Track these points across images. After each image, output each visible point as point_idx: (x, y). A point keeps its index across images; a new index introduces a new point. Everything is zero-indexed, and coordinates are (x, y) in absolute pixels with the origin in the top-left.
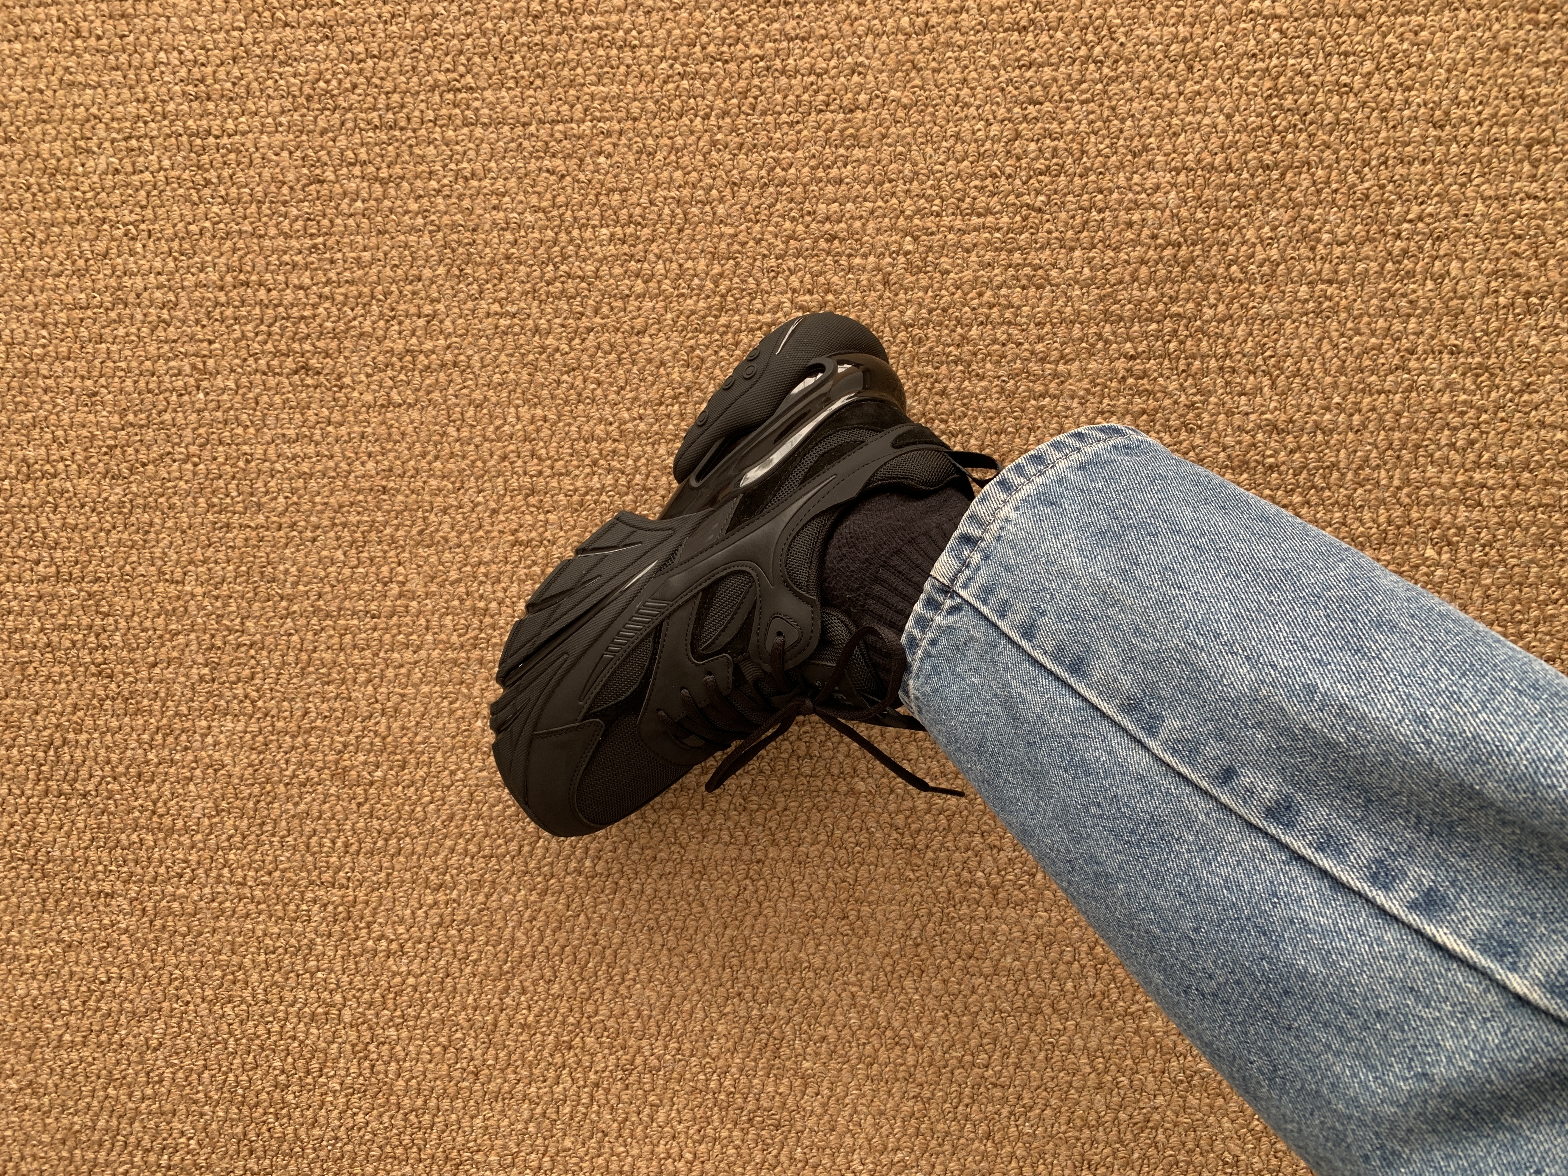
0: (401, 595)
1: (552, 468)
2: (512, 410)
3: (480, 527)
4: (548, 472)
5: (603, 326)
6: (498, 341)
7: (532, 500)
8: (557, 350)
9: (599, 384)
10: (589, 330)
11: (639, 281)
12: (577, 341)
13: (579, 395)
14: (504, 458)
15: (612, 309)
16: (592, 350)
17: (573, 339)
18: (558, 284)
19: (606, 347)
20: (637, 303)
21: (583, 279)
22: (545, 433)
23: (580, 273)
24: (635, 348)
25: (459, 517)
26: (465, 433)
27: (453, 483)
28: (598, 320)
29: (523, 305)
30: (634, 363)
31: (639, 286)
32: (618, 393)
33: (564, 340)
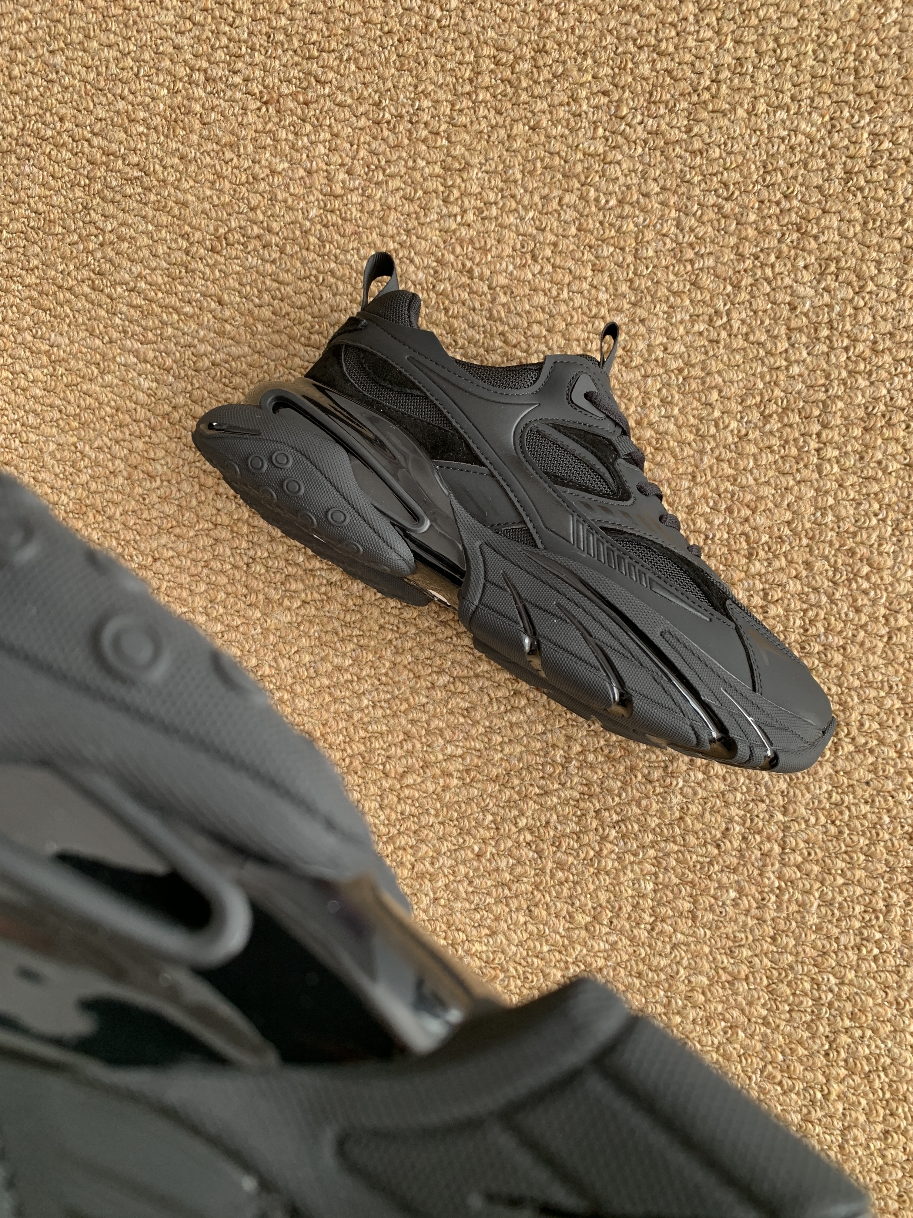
0: (268, 600)
1: (391, 790)
2: (460, 751)
3: (335, 700)
4: (386, 785)
5: (543, 870)
6: (539, 745)
7: (356, 763)
8: (522, 813)
9: (479, 856)
10: (540, 853)
11: (588, 919)
12: (529, 837)
13: (469, 833)
14: (408, 736)
15: (561, 884)
16: (516, 853)
17: (532, 833)
18: (595, 823)
19: (519, 870)
20: (564, 913)
21: (599, 854)
22: (431, 787)
23: (605, 852)
24: (514, 904)
25: (348, 676)
26: (439, 695)
27: (386, 674)
28: (550, 865)
29: (576, 780)
30: (498, 901)
31: (582, 919)
32: (466, 876)
33: (531, 822)
